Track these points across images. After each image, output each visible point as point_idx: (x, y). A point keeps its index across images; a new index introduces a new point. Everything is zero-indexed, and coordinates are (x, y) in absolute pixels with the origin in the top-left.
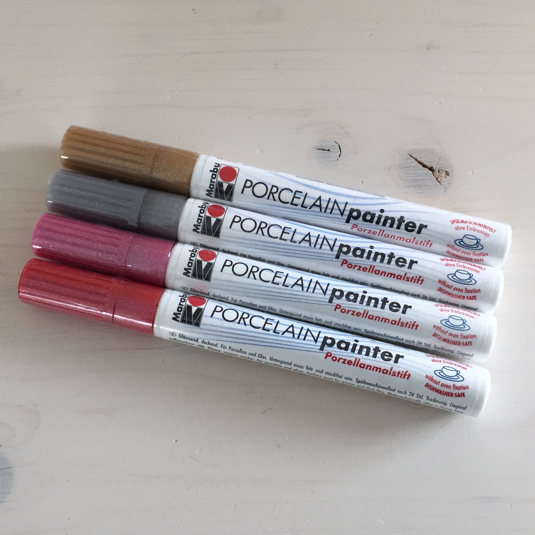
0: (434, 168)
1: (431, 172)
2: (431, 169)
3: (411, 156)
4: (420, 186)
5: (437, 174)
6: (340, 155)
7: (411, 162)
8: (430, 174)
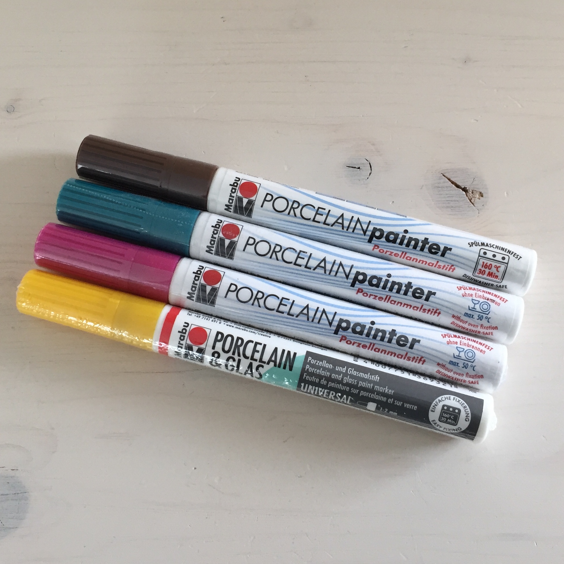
0: (468, 189)
1: (464, 193)
2: (465, 190)
3: (443, 175)
4: (452, 207)
5: (470, 195)
6: (371, 173)
7: (444, 182)
8: (464, 195)
